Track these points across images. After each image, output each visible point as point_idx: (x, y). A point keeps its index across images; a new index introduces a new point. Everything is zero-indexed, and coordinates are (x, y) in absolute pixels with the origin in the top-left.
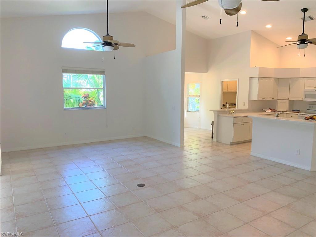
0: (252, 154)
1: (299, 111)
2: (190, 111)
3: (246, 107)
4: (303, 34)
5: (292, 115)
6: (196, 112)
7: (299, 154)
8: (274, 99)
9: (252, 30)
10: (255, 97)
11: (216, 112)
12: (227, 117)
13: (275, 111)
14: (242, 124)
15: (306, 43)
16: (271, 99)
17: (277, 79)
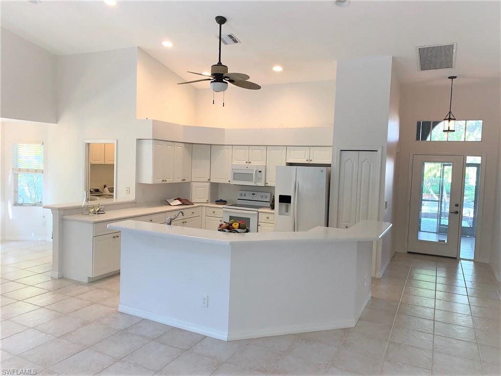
0: (121, 308)
1: (226, 202)
2: (21, 205)
3: (132, 197)
4: (220, 63)
5: (214, 210)
6: (35, 205)
7: (208, 306)
8: (185, 181)
9: (138, 47)
10: (148, 178)
11: (57, 212)
12: (79, 221)
13: (188, 203)
14: (115, 235)
15: (224, 80)
16: (179, 180)
17: (190, 146)
